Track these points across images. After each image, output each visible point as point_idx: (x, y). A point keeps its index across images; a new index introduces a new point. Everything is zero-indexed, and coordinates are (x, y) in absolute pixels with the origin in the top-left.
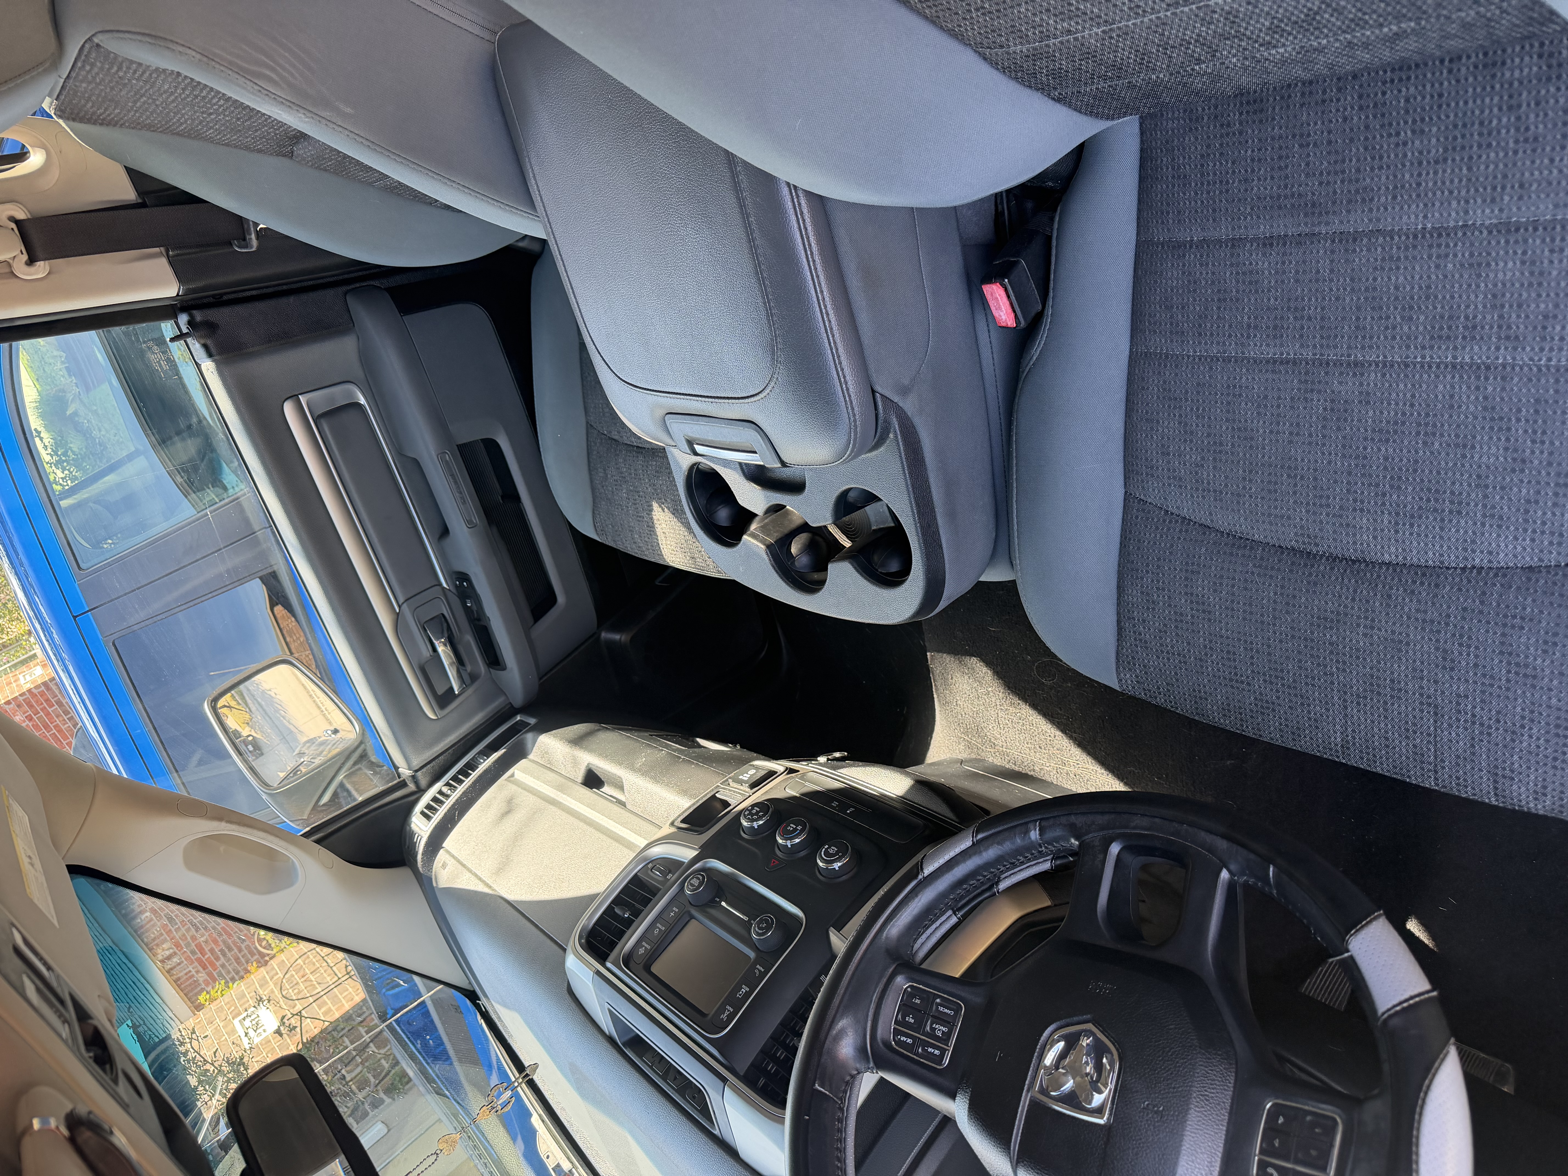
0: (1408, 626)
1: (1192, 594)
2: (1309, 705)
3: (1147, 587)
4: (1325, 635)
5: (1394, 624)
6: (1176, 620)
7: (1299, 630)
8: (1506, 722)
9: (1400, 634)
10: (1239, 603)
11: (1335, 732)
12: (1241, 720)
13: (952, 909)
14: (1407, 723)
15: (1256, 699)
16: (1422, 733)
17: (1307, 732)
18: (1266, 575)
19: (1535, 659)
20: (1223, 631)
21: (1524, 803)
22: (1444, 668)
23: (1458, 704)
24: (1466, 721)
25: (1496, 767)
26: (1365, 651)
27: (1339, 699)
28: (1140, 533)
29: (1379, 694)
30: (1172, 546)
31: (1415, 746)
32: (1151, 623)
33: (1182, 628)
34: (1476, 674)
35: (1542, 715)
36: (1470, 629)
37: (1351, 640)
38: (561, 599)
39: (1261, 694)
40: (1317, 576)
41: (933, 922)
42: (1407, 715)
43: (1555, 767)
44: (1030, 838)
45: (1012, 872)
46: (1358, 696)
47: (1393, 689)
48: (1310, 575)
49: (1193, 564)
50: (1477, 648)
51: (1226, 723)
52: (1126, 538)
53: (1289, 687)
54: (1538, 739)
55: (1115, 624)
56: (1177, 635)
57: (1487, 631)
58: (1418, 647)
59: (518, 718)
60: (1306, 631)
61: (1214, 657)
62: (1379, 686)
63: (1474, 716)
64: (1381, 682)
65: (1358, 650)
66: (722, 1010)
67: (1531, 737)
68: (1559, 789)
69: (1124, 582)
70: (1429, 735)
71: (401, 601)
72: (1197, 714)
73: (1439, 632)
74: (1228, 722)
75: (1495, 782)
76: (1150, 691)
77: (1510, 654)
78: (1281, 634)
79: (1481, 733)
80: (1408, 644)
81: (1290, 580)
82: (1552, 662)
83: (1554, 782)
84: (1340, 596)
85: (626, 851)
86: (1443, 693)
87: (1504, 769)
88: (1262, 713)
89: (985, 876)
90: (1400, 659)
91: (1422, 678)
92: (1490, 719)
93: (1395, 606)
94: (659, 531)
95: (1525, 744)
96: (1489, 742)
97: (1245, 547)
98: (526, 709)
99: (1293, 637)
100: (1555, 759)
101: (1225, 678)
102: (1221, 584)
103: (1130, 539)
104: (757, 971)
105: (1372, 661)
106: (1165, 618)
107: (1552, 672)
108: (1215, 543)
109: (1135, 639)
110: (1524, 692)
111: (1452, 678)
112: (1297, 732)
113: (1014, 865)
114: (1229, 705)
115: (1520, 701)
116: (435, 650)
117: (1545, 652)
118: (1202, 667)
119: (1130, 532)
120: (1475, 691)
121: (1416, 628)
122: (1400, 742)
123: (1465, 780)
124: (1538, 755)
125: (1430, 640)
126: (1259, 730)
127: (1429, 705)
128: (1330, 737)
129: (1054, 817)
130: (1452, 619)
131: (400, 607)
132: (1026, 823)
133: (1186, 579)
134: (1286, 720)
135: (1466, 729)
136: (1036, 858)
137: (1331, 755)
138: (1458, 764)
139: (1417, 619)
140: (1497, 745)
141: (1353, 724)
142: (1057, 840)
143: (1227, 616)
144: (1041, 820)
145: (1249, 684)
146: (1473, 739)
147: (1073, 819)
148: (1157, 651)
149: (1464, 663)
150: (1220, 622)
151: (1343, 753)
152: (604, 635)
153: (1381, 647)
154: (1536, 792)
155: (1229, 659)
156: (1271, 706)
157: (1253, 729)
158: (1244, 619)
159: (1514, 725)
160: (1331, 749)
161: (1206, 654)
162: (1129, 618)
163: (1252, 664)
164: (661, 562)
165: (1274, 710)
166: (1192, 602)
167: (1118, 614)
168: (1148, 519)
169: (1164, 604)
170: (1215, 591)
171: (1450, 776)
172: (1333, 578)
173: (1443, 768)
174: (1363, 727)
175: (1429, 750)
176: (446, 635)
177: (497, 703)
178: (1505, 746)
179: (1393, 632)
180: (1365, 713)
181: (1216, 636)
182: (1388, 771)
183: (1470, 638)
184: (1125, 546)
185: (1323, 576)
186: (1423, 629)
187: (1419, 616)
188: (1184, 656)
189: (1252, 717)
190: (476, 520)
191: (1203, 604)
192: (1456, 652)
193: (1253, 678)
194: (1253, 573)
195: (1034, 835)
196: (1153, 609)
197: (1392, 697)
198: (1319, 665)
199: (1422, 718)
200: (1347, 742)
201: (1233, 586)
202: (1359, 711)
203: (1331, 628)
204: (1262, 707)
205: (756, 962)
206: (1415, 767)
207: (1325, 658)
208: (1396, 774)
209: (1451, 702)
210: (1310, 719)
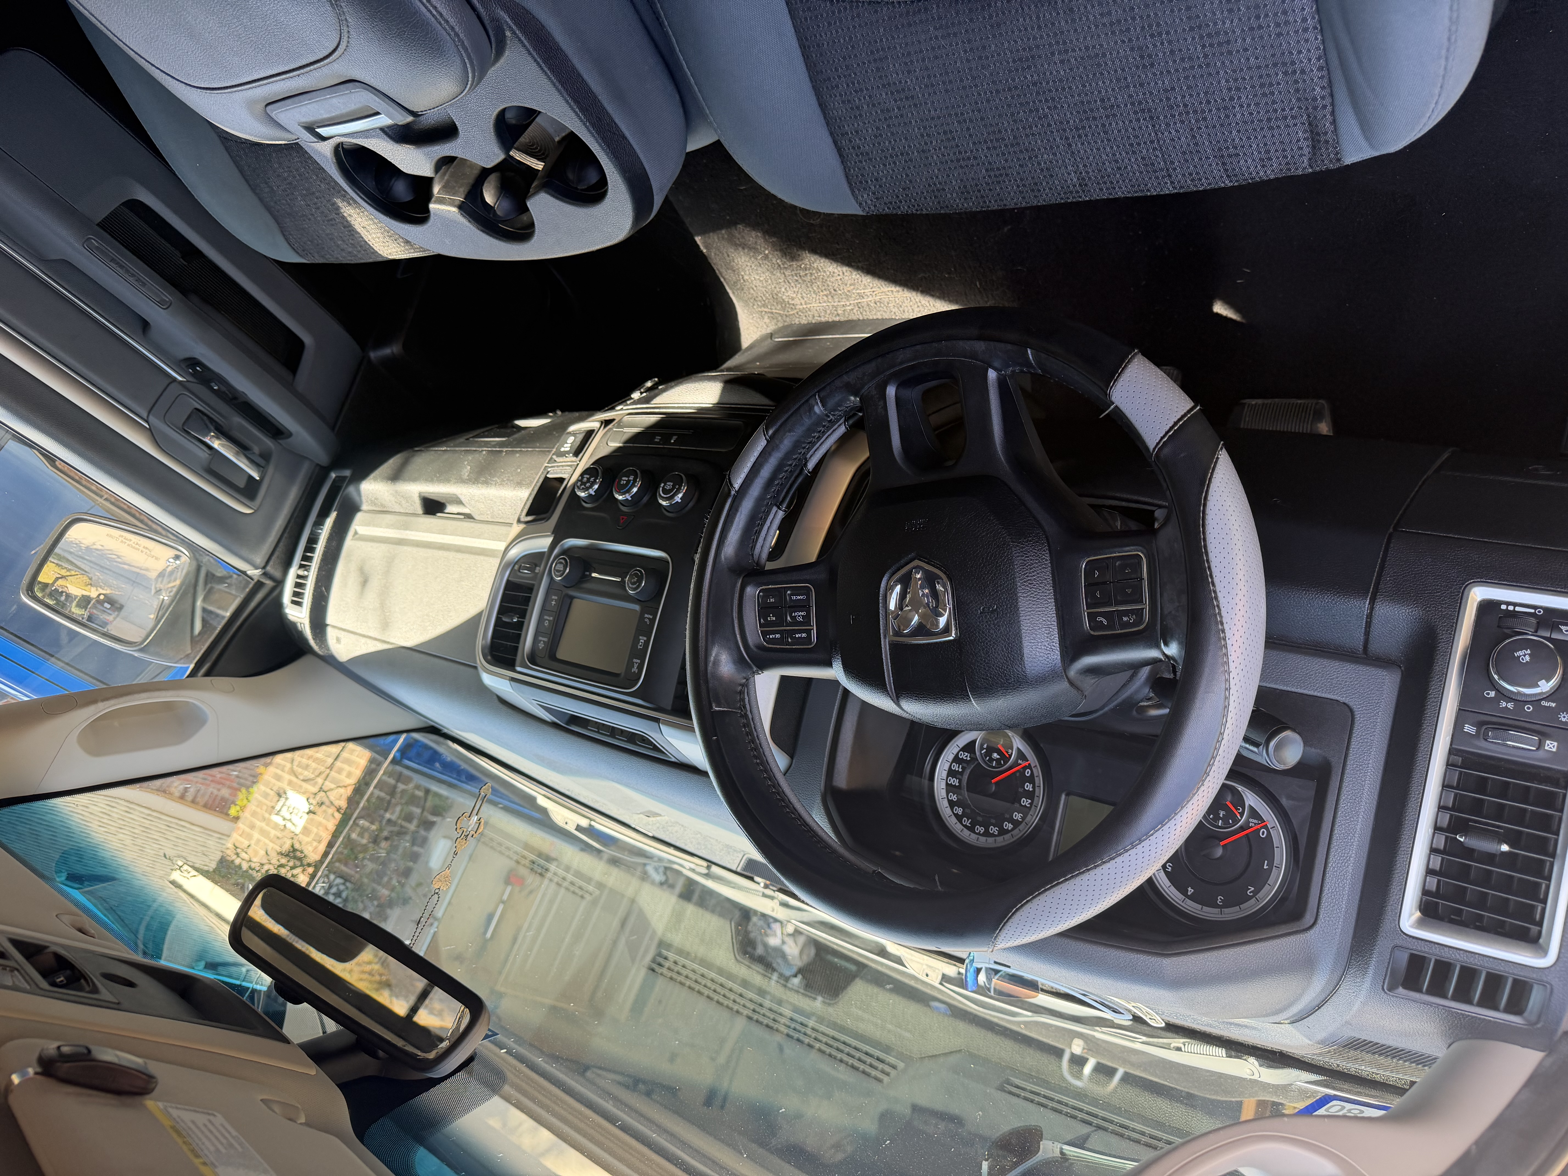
0: (1099, 36)
1: (889, 84)
2: (1036, 157)
3: (846, 94)
4: (1026, 78)
5: (1085, 38)
6: (886, 119)
7: (1000, 81)
8: (1216, 101)
9: (1094, 47)
10: (935, 76)
11: (1069, 174)
12: (982, 197)
13: (776, 505)
14: (1129, 138)
15: (987, 170)
16: (1145, 143)
17: (1044, 184)
18: (949, 34)
19: (1224, 23)
20: (933, 113)
21: (1254, 174)
22: (1144, 66)
23: (1168, 99)
24: (1180, 114)
25: (1220, 149)
26: (1068, 79)
27: (1061, 139)
28: (815, 36)
29: (1095, 118)
30: (851, 38)
31: (1143, 158)
32: (864, 131)
33: (894, 125)
34: (1175, 61)
35: (1245, 79)
36: (1156, 14)
37: (1051, 73)
38: (307, 339)
39: (990, 163)
40: (997, 15)
41: (762, 525)
42: (1127, 130)
43: (1271, 128)
44: (815, 413)
45: (815, 448)
46: (1077, 129)
47: (1105, 108)
48: (991, 17)
49: (878, 51)
50: (1168, 33)
51: (971, 205)
52: (805, 47)
53: (1012, 146)
54: (1249, 105)
55: (833, 146)
56: (892, 134)
57: (1172, 11)
58: (1115, 53)
59: (333, 475)
60: (1007, 81)
61: (934, 143)
62: (1092, 110)
63: (1185, 106)
64: (1093, 106)
65: (1061, 81)
66: (630, 665)
67: (1241, 106)
68: (1280, 148)
69: (822, 97)
70: (1152, 142)
71: (145, 415)
72: (942, 208)
73: (1128, 30)
74: (971, 204)
75: (1224, 164)
76: (891, 203)
77: (1200, 27)
78: (985, 93)
79: (1197, 121)
80: (1104, 55)
81: (973, 30)
82: (1240, 19)
83: (1274, 143)
84: (1026, 29)
85: (491, 559)
86: (1151, 93)
87: (1228, 148)
88: (999, 182)
89: (791, 465)
90: (1102, 74)
91: (1128, 87)
92: (1201, 103)
93: (1080, 19)
94: (358, 228)
95: (1239, 116)
96: (1207, 127)
97: (920, 10)
98: (337, 463)
99: (998, 91)
100: (1269, 120)
101: (952, 161)
102: (912, 62)
103: (809, 47)
104: (647, 620)
105: (1077, 87)
106: (875, 121)
107: (1243, 30)
108: (890, 18)
109: (857, 155)
110: (1223, 63)
111: (1155, 74)
112: (1035, 188)
113: (813, 444)
114: (965, 187)
115: (1222, 73)
116: (210, 448)
117: (1230, 11)
118: (927, 158)
119: (807, 39)
120: (1179, 80)
121: (1107, 34)
122: (1130, 160)
123: (1197, 173)
124: (1252, 122)
125: (1123, 42)
126: (1001, 200)
127: (1143, 111)
128: (1066, 181)
129: (828, 384)
130: (1136, 11)
131: (147, 421)
132: (807, 401)
133: (878, 69)
134: (1022, 180)
135: (1182, 122)
136: (829, 428)
137: (1074, 197)
138: (1186, 161)
139: (1104, 25)
140: (1214, 127)
141: (1082, 158)
142: (839, 404)
143: (930, 94)
144: (818, 392)
145: (975, 158)
146: (1192, 129)
147: (846, 378)
148: (881, 159)
149: (1161, 55)
150: (926, 103)
151: (1084, 191)
152: (373, 355)
153: (1081, 69)
154: (1261, 160)
155: (948, 140)
156: (1002, 171)
157: (996, 201)
158: (947, 91)
159: (1224, 100)
160: (1071, 192)
161: (926, 144)
162: (843, 135)
163: (970, 136)
164: (380, 259)
165: (1007, 175)
166: (892, 93)
167: (831, 134)
168: (817, 17)
169: (868, 106)
170: (909, 72)
171: (1184, 175)
172: (1013, 12)
173: (1175, 169)
174: (1091, 158)
175: (1157, 156)
176: (212, 428)
177: (304, 471)
178: (1222, 125)
179: (1087, 48)
180: (1089, 143)
181: (927, 120)
182: (1129, 192)
183: (1158, 25)
184: (808, 57)
185: (1003, 13)
186: (1113, 33)
187: (1105, 20)
188: (908, 154)
189: (990, 190)
190: (168, 297)
191: (903, 90)
192: (1150, 46)
193: (977, 150)
194: (936, 37)
195: (818, 409)
196: (861, 115)
197: (1107, 117)
198: (1031, 111)
199: (1140, 128)
200: (1083, 179)
201: (923, 60)
202: (1083, 144)
203: (1029, 67)
204: (995, 176)
205: (642, 613)
206: (1150, 178)
207: (1034, 102)
208: (1136, 192)
209: (1161, 100)
210: (1042, 170)
